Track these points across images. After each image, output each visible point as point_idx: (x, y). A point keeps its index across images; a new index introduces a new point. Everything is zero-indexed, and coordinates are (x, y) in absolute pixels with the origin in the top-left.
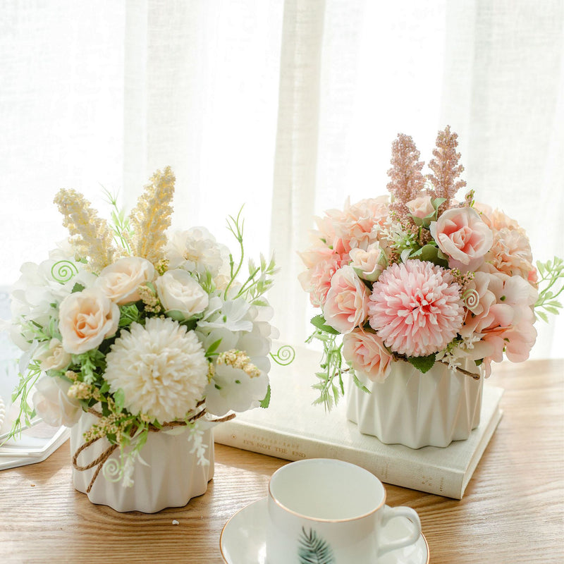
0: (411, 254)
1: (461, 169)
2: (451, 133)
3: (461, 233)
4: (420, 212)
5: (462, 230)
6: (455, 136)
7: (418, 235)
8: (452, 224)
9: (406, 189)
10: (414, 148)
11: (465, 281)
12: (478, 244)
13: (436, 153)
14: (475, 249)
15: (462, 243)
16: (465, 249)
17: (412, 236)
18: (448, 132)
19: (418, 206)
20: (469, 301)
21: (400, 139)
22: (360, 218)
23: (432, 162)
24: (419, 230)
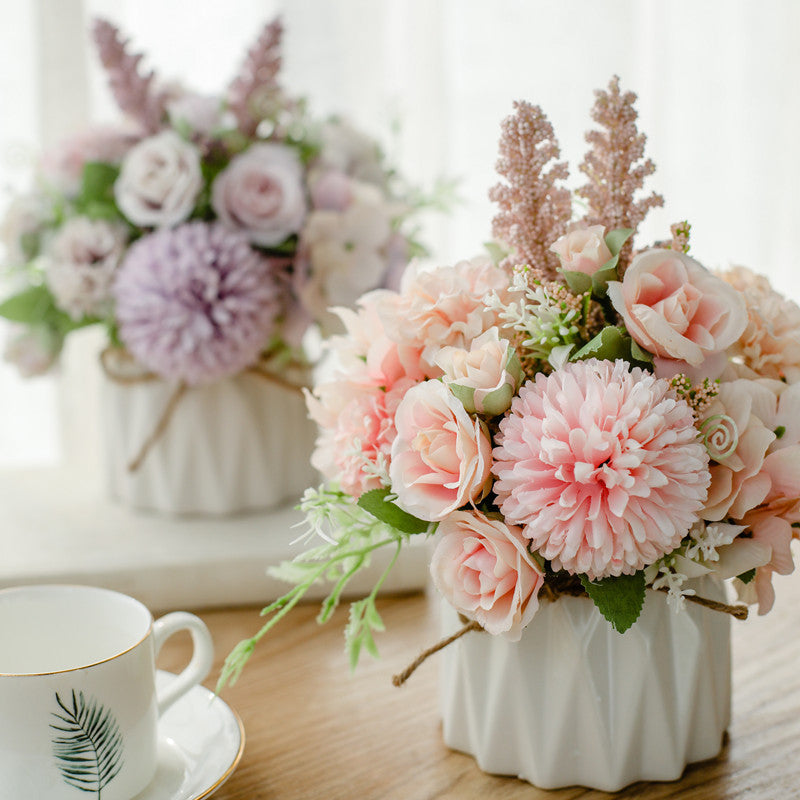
0: (572, 353)
1: (650, 167)
2: (622, 94)
3: (679, 300)
4: (585, 260)
5: (679, 293)
6: (631, 97)
7: (583, 311)
8: (655, 282)
9: (534, 223)
10: (549, 131)
11: (700, 400)
12: (715, 320)
13: (594, 137)
14: (712, 332)
15: (683, 322)
16: (688, 334)
17: (571, 315)
18: (616, 91)
19: (578, 249)
20: (714, 441)
21: (521, 112)
22: (442, 296)
23: (589, 157)
24: (583, 302)
